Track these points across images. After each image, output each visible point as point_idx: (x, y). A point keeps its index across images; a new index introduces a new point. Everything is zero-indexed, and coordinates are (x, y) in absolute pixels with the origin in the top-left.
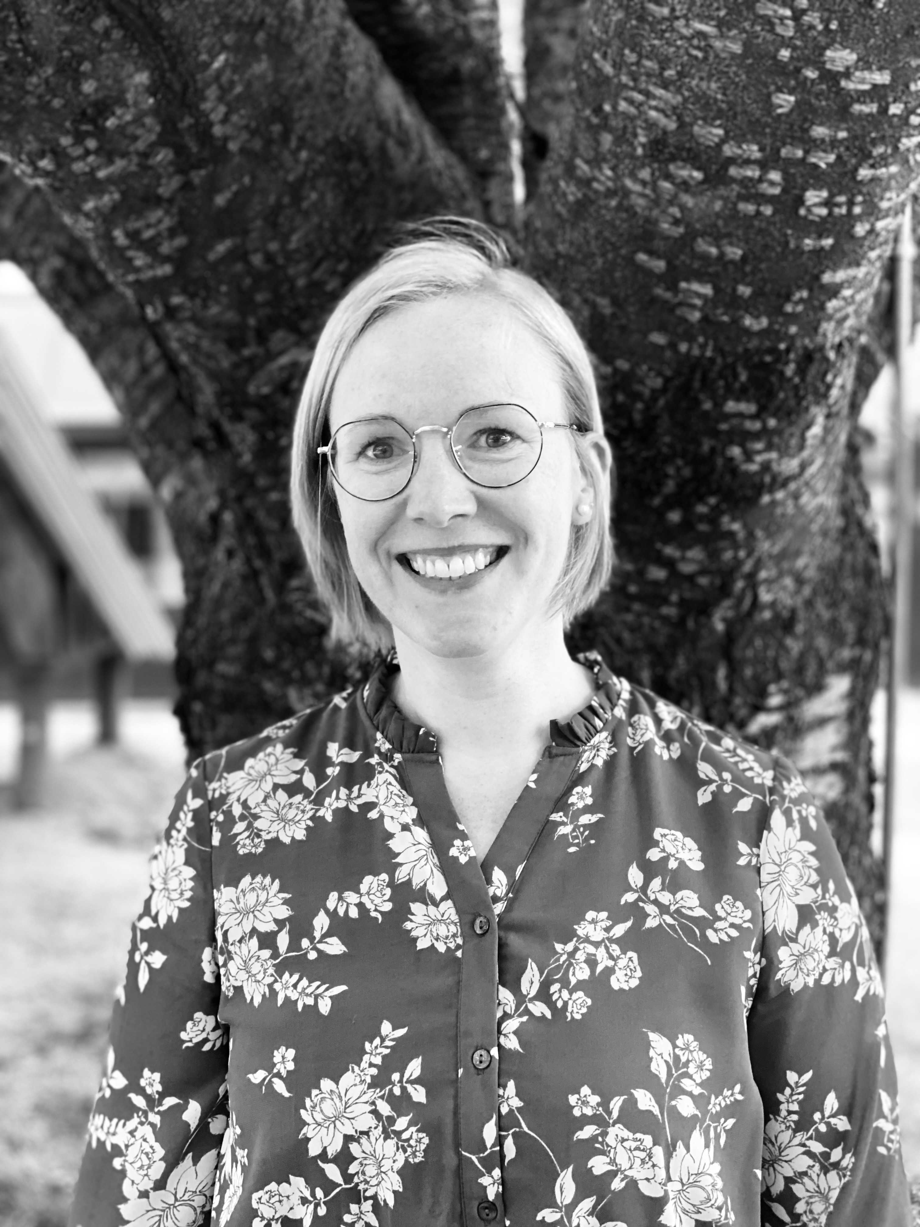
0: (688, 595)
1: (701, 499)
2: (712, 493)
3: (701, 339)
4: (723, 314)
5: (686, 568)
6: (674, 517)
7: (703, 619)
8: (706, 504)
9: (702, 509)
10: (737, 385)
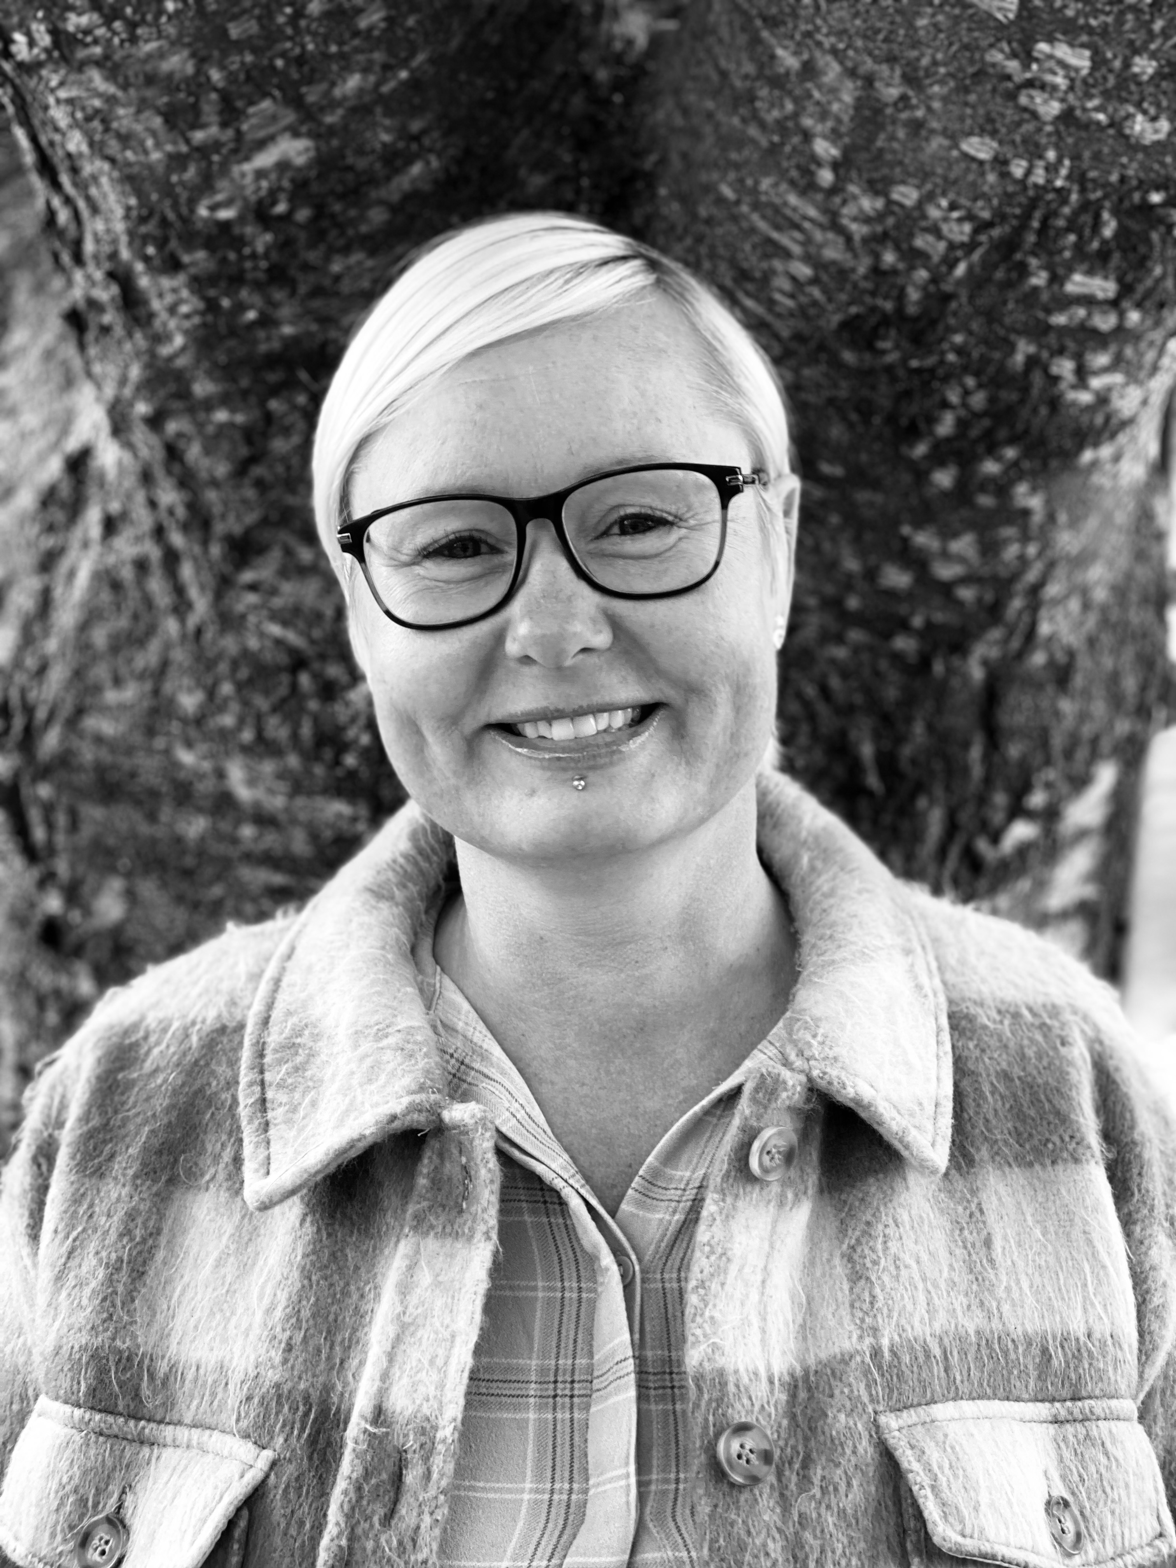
0: (939, 617)
1: (992, 449)
2: (1012, 441)
3: (1051, 155)
4: (1097, 109)
5: (945, 572)
6: (944, 478)
7: (956, 661)
8: (999, 459)
9: (991, 467)
10: (1095, 245)
